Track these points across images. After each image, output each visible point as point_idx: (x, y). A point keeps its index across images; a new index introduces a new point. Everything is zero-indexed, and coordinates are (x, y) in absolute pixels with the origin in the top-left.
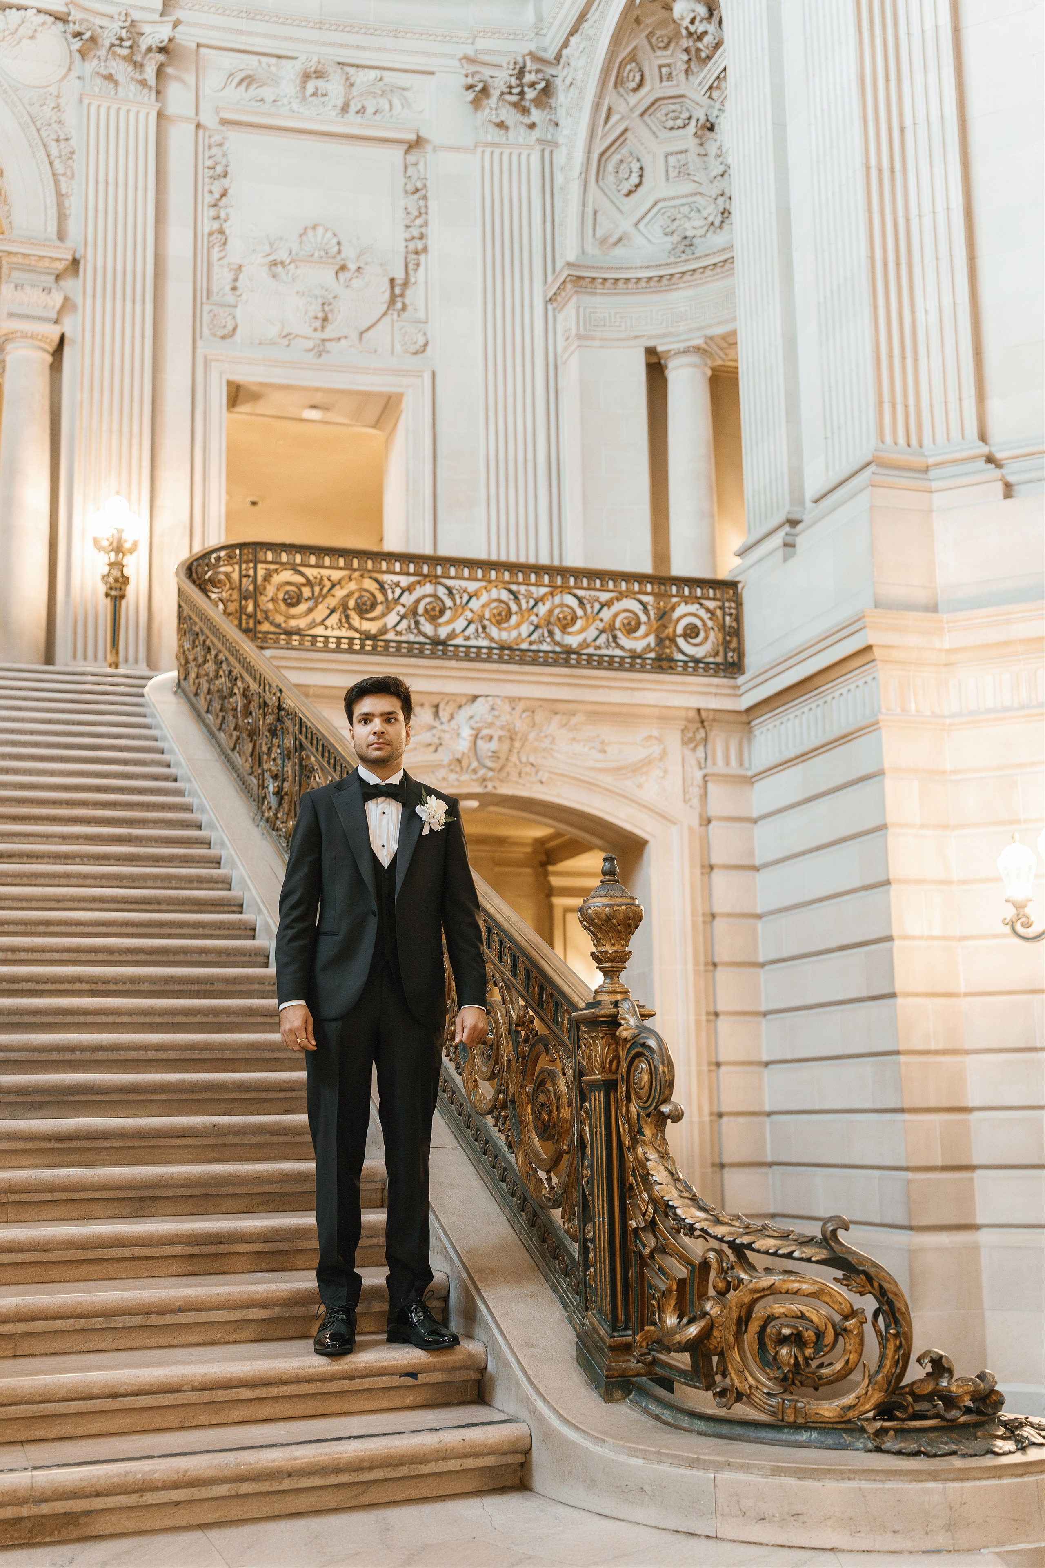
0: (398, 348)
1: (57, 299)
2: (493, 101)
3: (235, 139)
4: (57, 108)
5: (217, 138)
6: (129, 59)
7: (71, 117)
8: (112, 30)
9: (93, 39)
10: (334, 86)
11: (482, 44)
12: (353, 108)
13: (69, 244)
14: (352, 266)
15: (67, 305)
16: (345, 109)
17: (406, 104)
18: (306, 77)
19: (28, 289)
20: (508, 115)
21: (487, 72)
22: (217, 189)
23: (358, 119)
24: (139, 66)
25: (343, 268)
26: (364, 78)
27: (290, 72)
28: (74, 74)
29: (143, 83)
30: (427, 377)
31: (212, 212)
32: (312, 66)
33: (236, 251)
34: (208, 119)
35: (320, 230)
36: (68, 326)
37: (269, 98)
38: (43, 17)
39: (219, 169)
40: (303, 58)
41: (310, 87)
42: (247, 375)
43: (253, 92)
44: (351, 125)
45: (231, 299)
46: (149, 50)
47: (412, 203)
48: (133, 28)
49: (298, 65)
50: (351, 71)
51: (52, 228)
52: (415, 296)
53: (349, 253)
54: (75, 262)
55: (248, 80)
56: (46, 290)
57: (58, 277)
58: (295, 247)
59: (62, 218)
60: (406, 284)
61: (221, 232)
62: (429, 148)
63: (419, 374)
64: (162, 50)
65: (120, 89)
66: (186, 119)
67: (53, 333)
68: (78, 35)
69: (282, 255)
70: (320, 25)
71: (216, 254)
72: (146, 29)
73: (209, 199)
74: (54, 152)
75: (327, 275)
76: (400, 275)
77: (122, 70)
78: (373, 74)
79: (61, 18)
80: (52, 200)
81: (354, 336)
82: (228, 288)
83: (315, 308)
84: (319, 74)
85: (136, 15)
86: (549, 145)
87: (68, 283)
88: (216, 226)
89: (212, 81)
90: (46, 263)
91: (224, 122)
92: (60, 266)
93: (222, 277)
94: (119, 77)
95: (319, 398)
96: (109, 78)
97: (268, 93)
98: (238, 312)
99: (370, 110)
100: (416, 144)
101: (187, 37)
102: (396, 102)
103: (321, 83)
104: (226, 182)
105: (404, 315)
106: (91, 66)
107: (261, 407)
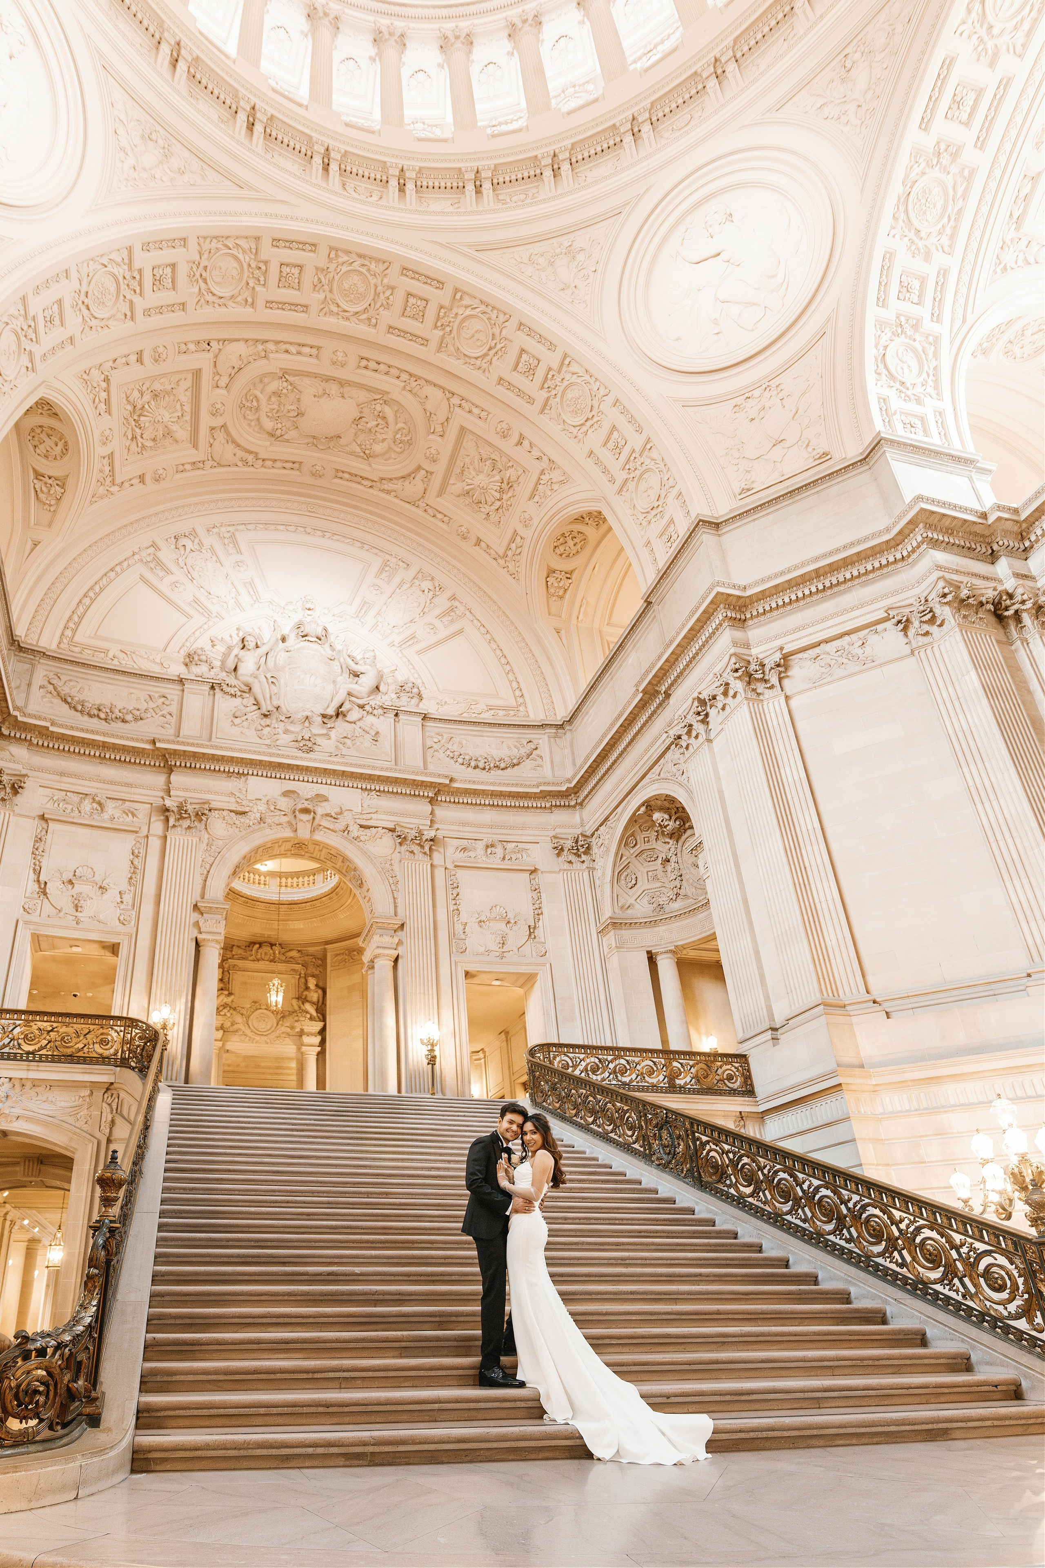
0: (534, 953)
1: (396, 940)
2: (565, 853)
3: (460, 873)
4: (391, 864)
5: (453, 873)
6: (419, 845)
7: (396, 867)
8: (413, 833)
9: (405, 838)
10: (499, 850)
11: (558, 831)
12: (507, 858)
13: (398, 918)
14: (513, 921)
15: (400, 943)
16: (504, 859)
17: (528, 855)
18: (487, 847)
19: (385, 937)
20: (572, 858)
21: (562, 842)
22: (455, 892)
23: (509, 862)
24: (422, 847)
25: (508, 922)
26: (510, 846)
27: (480, 845)
28: (397, 850)
29: (425, 853)
30: (548, 966)
31: (454, 902)
32: (490, 843)
33: (464, 917)
34: (450, 866)
35: (498, 907)
36: (400, 951)
37: (473, 856)
38: (384, 830)
39: (455, 885)
40: (486, 840)
41: (489, 851)
42: (471, 968)
43: (466, 854)
44: (507, 865)
45: (463, 937)
46: (427, 840)
47: (535, 894)
48: (421, 833)
49: (484, 843)
50: (505, 844)
51: (392, 912)
52: (539, 932)
53: (511, 916)
54: (403, 925)
55: (464, 849)
56: (392, 936)
57: (395, 931)
58: (489, 915)
59: (396, 907)
60: (535, 928)
61: (458, 910)
62: (539, 872)
63: (544, 965)
64: (431, 840)
65: (416, 857)
66: (441, 866)
67: (394, 953)
68: (399, 836)
69: (483, 918)
70: (491, 827)
71: (456, 919)
72: (425, 833)
73: (452, 897)
74: (391, 881)
75: (503, 925)
76: (532, 924)
77: (416, 849)
78: (514, 844)
79: (392, 830)
80: (392, 900)
81: (516, 950)
82: (461, 932)
83: (499, 939)
84: (492, 846)
85: (421, 827)
86: (591, 869)
87: (399, 933)
88: (455, 907)
89: (450, 851)
90: (391, 926)
91: (456, 866)
92: (396, 926)
93: (459, 928)
94: (415, 851)
95: (500, 976)
96: (412, 852)
97: (472, 854)
98: (467, 942)
99: (514, 859)
100: (534, 871)
101: (440, 835)
102: (524, 855)
103: (493, 849)
104: (458, 890)
105: (535, 940)
106: (404, 848)
107: (475, 980)
